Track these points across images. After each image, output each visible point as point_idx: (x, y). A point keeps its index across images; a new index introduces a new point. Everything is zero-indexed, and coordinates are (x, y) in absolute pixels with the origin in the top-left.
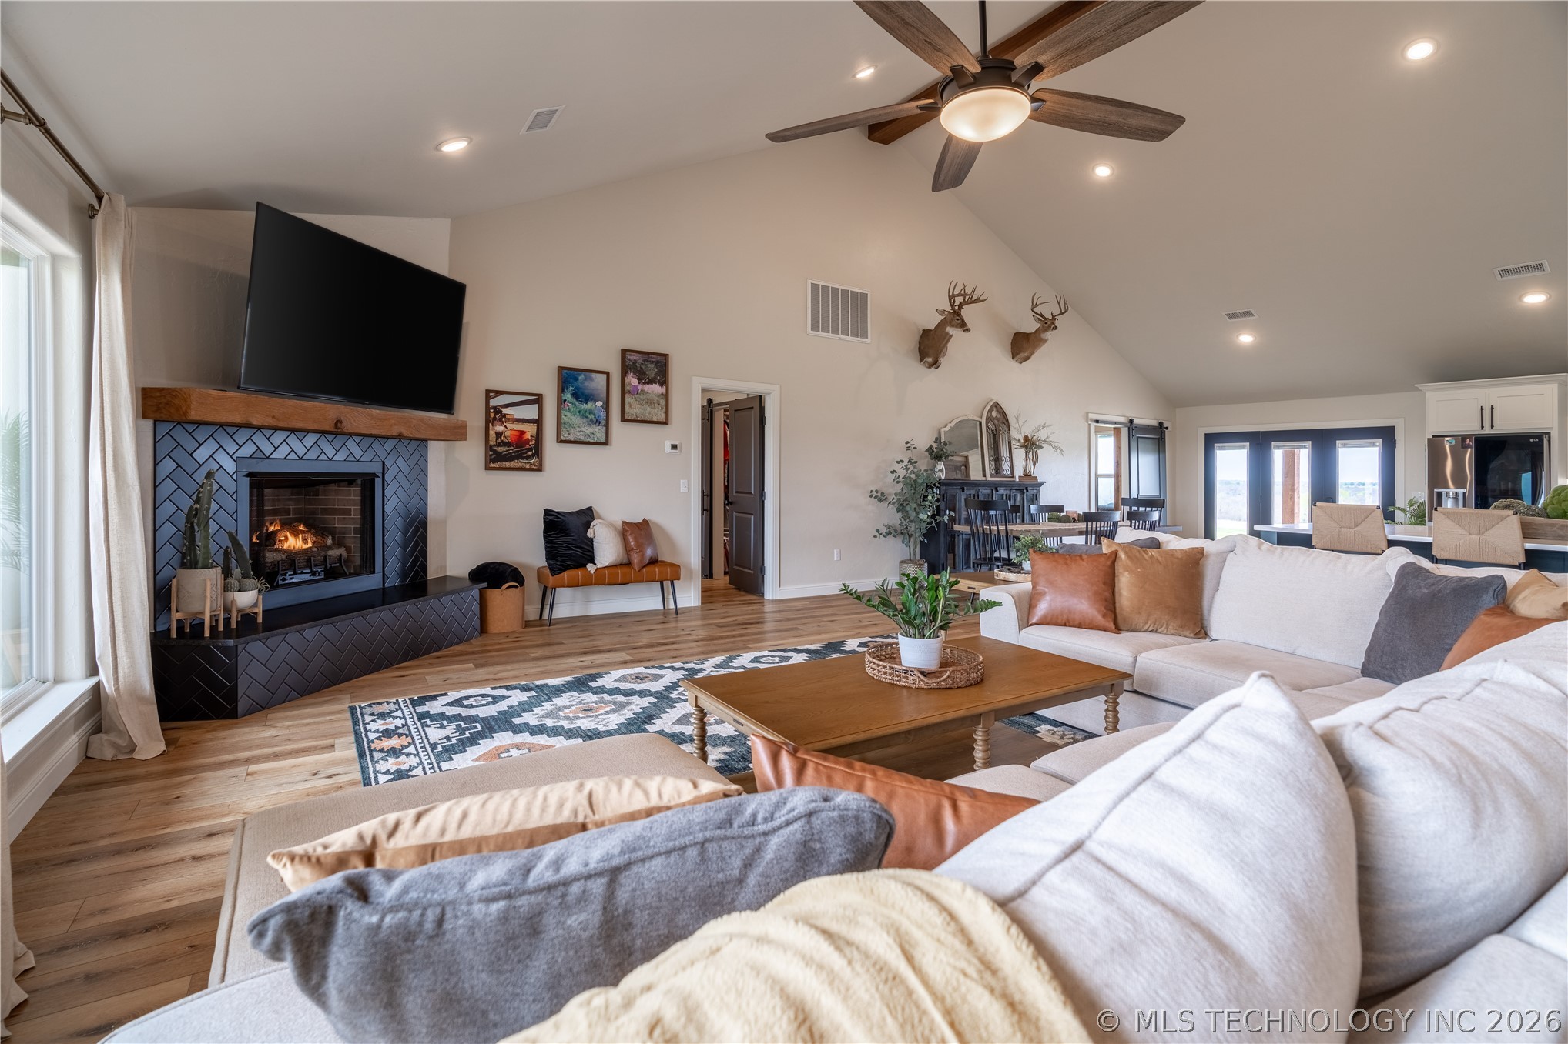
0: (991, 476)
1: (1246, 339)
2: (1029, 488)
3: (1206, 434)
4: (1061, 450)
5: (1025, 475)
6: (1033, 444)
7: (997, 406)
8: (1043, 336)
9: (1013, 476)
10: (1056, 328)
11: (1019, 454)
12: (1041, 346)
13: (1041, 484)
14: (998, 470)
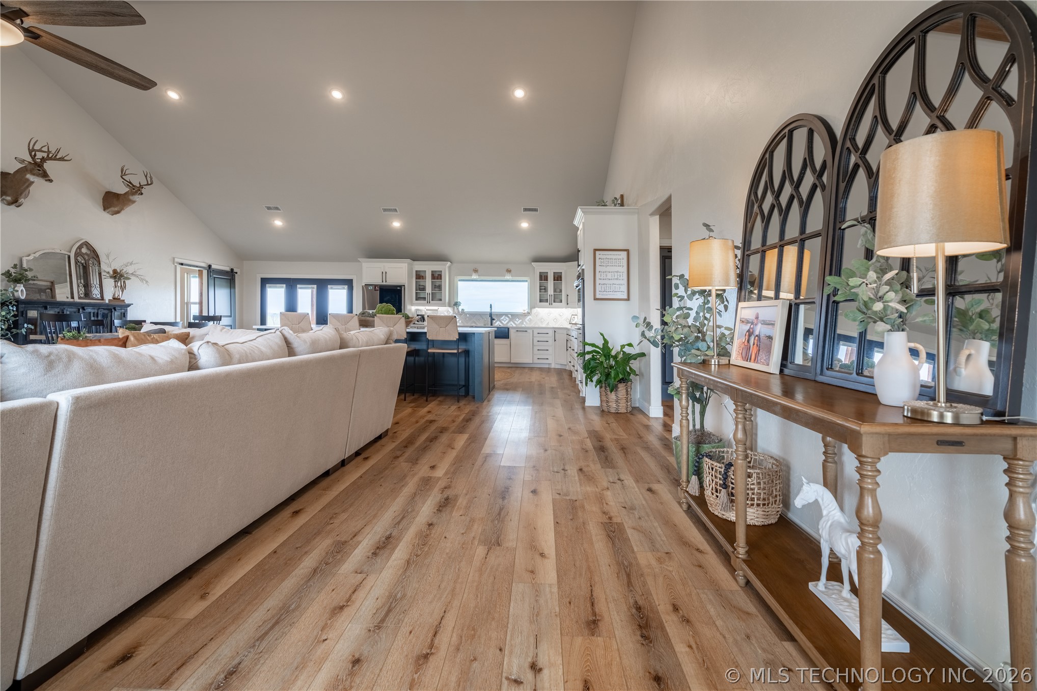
0: (80, 298)
1: (278, 223)
2: (117, 308)
3: (261, 278)
4: (147, 282)
5: (114, 299)
6: (122, 276)
7: (87, 244)
8: (131, 198)
9: (102, 298)
10: (142, 194)
11: (109, 284)
12: (130, 205)
13: (129, 305)
14: (87, 294)
